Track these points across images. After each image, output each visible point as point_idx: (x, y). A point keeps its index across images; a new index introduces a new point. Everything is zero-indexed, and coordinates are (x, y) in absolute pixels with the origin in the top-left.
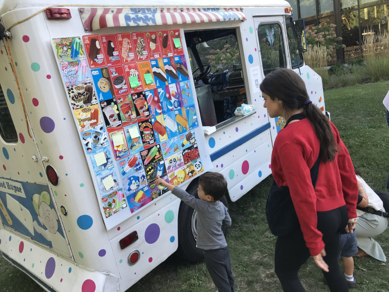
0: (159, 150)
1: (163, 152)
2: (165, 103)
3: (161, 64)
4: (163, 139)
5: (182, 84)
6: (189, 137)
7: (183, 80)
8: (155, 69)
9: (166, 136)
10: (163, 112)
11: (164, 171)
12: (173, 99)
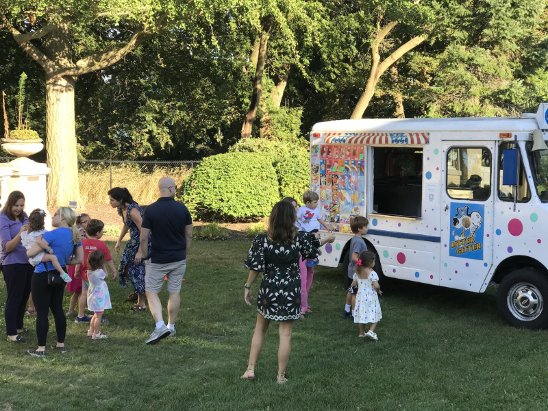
0: (339, 208)
1: (341, 210)
2: (347, 185)
3: (350, 163)
4: (343, 203)
5: (359, 177)
6: (356, 210)
7: (361, 175)
8: (346, 165)
9: (344, 202)
10: (345, 189)
11: (338, 220)
12: (352, 184)
